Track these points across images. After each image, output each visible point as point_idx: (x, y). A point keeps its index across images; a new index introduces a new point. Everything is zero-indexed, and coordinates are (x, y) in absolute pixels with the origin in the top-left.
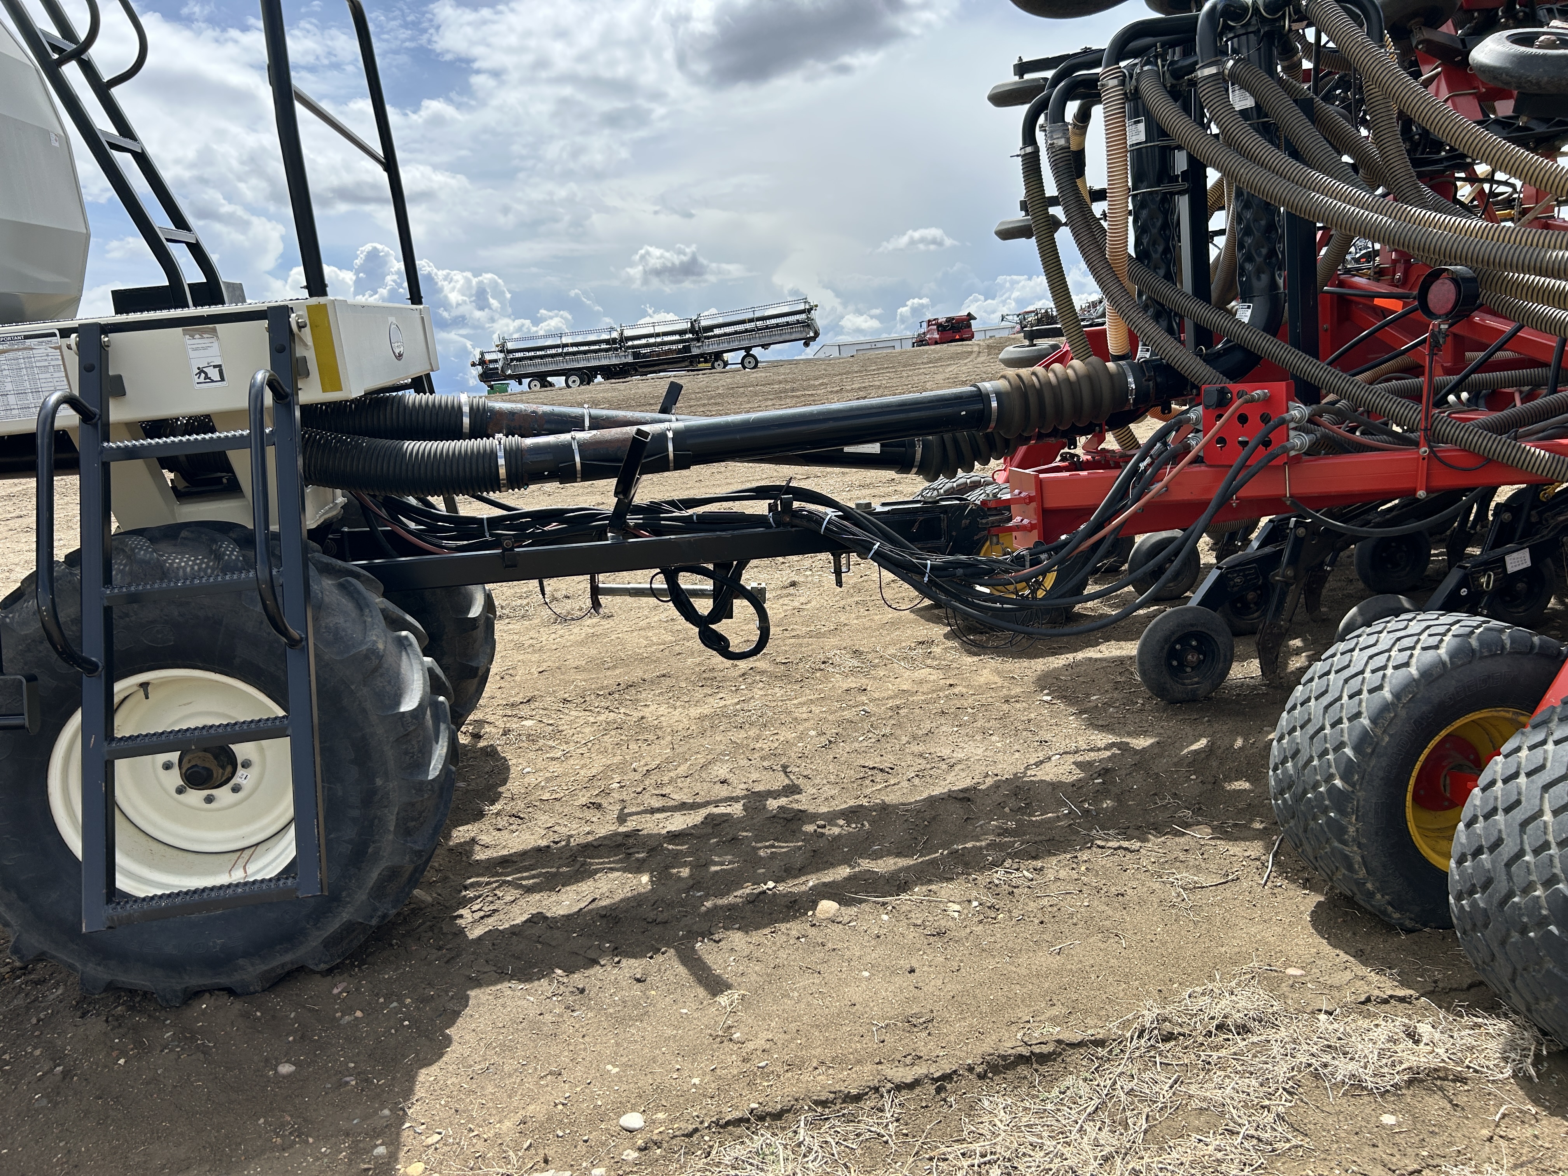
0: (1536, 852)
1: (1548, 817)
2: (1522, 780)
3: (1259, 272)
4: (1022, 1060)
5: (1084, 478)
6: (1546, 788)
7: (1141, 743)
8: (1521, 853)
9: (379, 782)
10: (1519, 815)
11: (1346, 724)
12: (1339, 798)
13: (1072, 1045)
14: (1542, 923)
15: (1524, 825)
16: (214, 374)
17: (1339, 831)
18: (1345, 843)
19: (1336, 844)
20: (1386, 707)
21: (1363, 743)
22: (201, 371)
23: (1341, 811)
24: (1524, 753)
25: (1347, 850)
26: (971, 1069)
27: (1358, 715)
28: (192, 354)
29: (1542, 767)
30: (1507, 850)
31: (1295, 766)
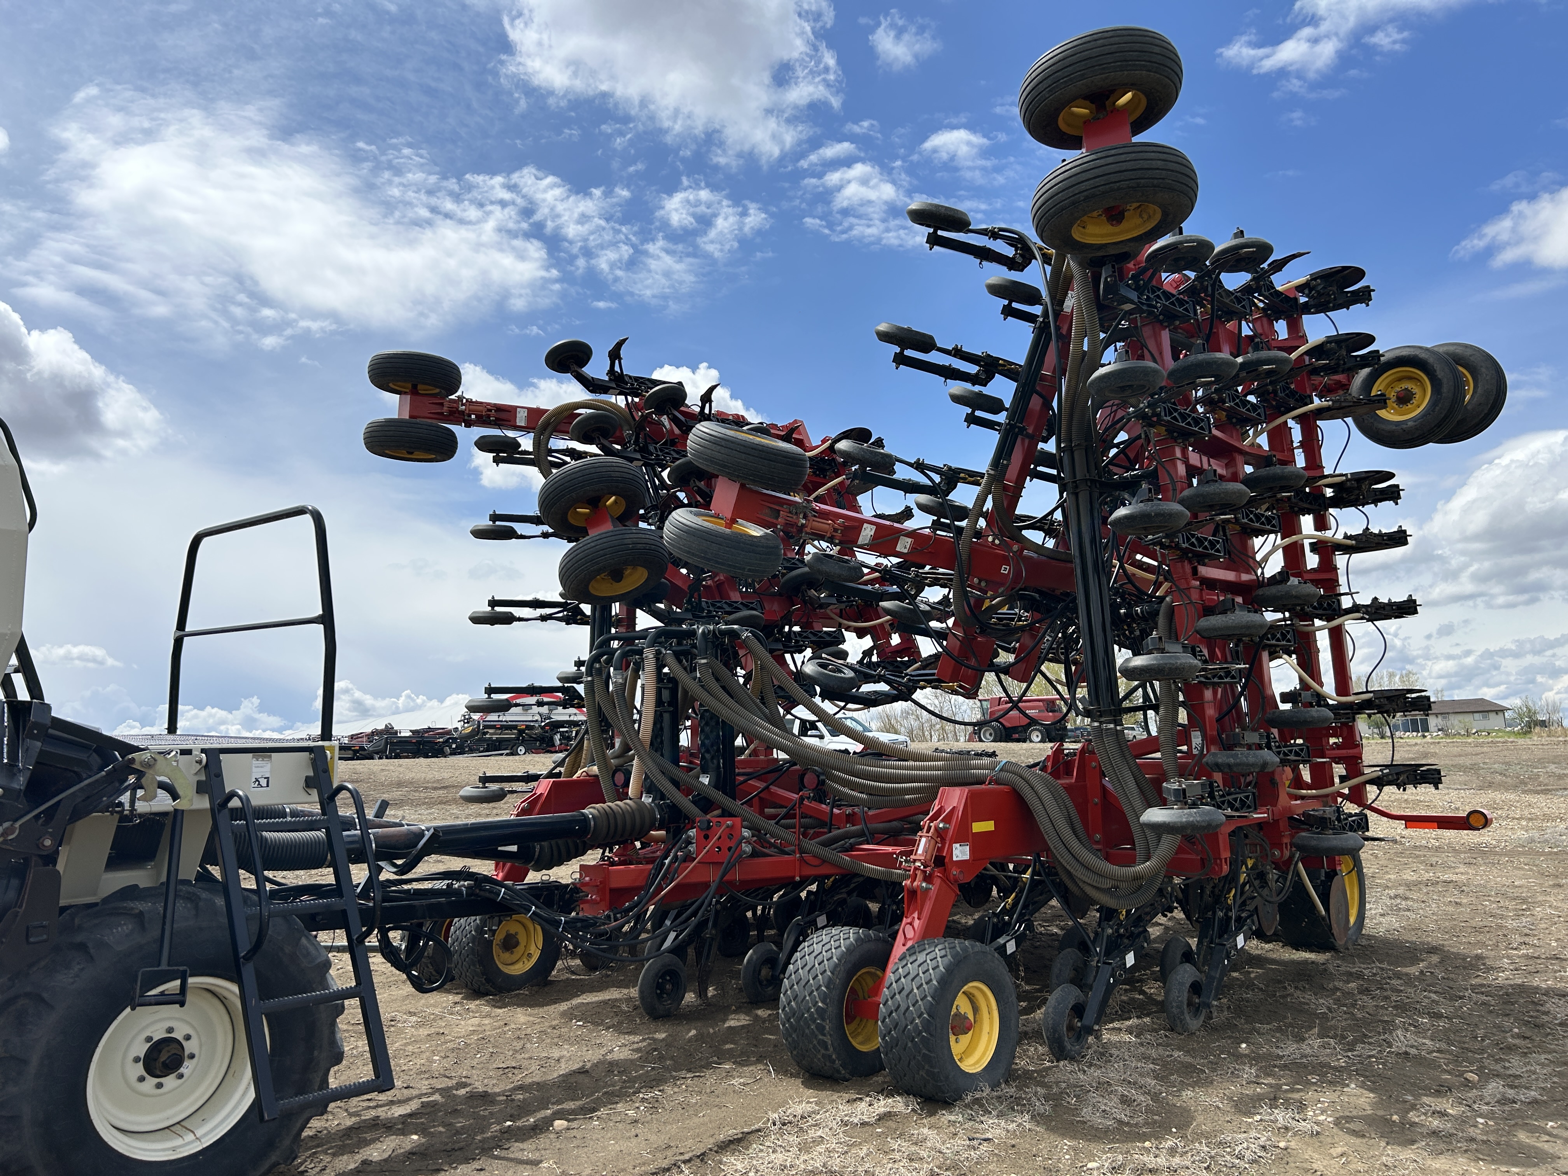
0: (914, 1005)
1: (915, 991)
2: (903, 980)
3: (712, 758)
4: (731, 1142)
5: (633, 870)
6: (913, 980)
7: (661, 1036)
8: (908, 1008)
9: (316, 1053)
10: (905, 993)
11: (820, 977)
12: (821, 1012)
13: (748, 1133)
14: (920, 1032)
15: (908, 996)
16: (264, 782)
17: (821, 1029)
18: (824, 1035)
19: (821, 1037)
20: (836, 966)
21: (829, 984)
22: (257, 780)
23: (823, 1019)
24: (900, 970)
25: (825, 1038)
26: (711, 1150)
27: (825, 971)
28: (254, 770)
29: (909, 973)
30: (902, 1009)
31: (797, 1004)
